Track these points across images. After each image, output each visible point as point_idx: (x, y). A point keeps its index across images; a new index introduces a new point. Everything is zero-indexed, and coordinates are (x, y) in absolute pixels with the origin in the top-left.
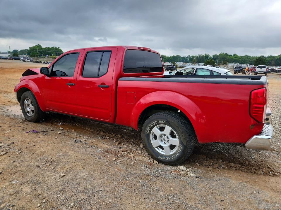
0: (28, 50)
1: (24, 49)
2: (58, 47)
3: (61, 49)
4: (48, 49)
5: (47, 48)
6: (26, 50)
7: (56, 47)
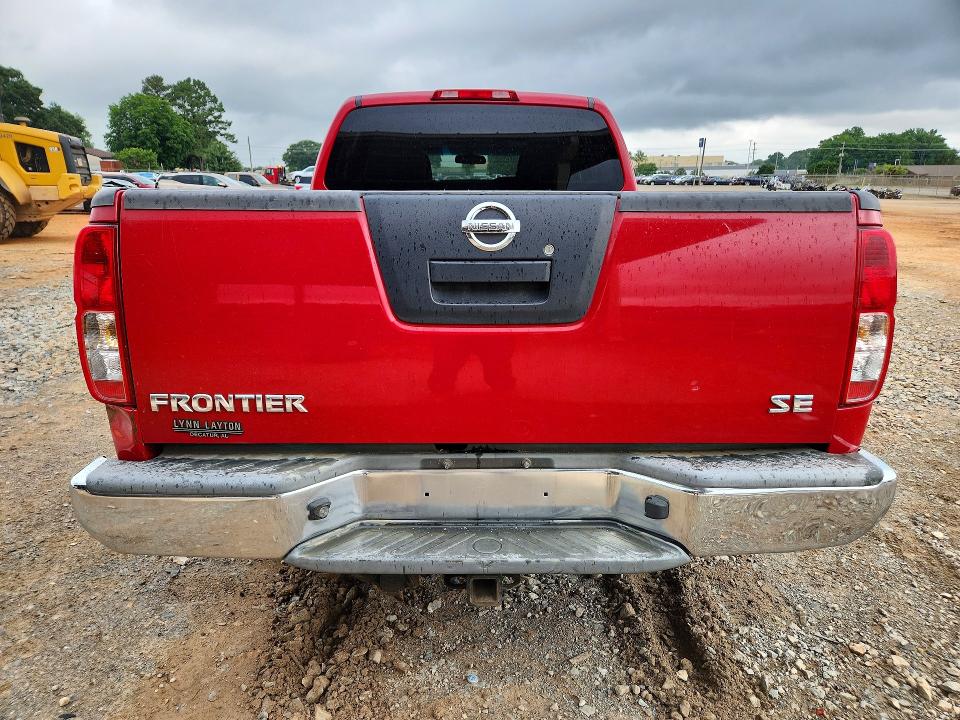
0: (813, 151)
1: (804, 148)
2: (928, 130)
3: (943, 136)
4: (889, 140)
5: (883, 136)
6: (808, 150)
7: (920, 131)
